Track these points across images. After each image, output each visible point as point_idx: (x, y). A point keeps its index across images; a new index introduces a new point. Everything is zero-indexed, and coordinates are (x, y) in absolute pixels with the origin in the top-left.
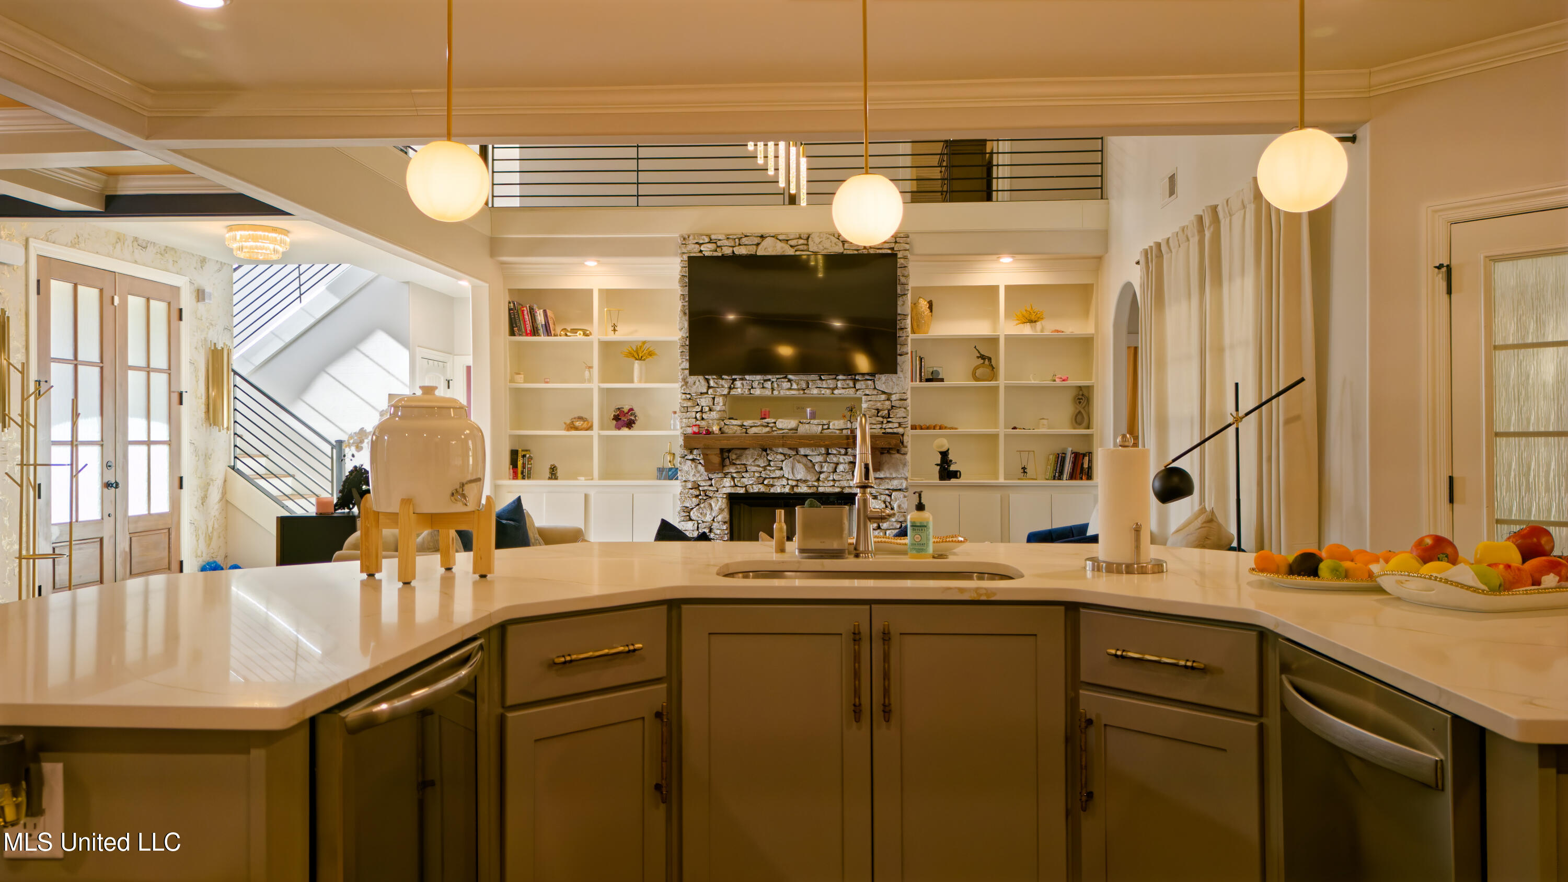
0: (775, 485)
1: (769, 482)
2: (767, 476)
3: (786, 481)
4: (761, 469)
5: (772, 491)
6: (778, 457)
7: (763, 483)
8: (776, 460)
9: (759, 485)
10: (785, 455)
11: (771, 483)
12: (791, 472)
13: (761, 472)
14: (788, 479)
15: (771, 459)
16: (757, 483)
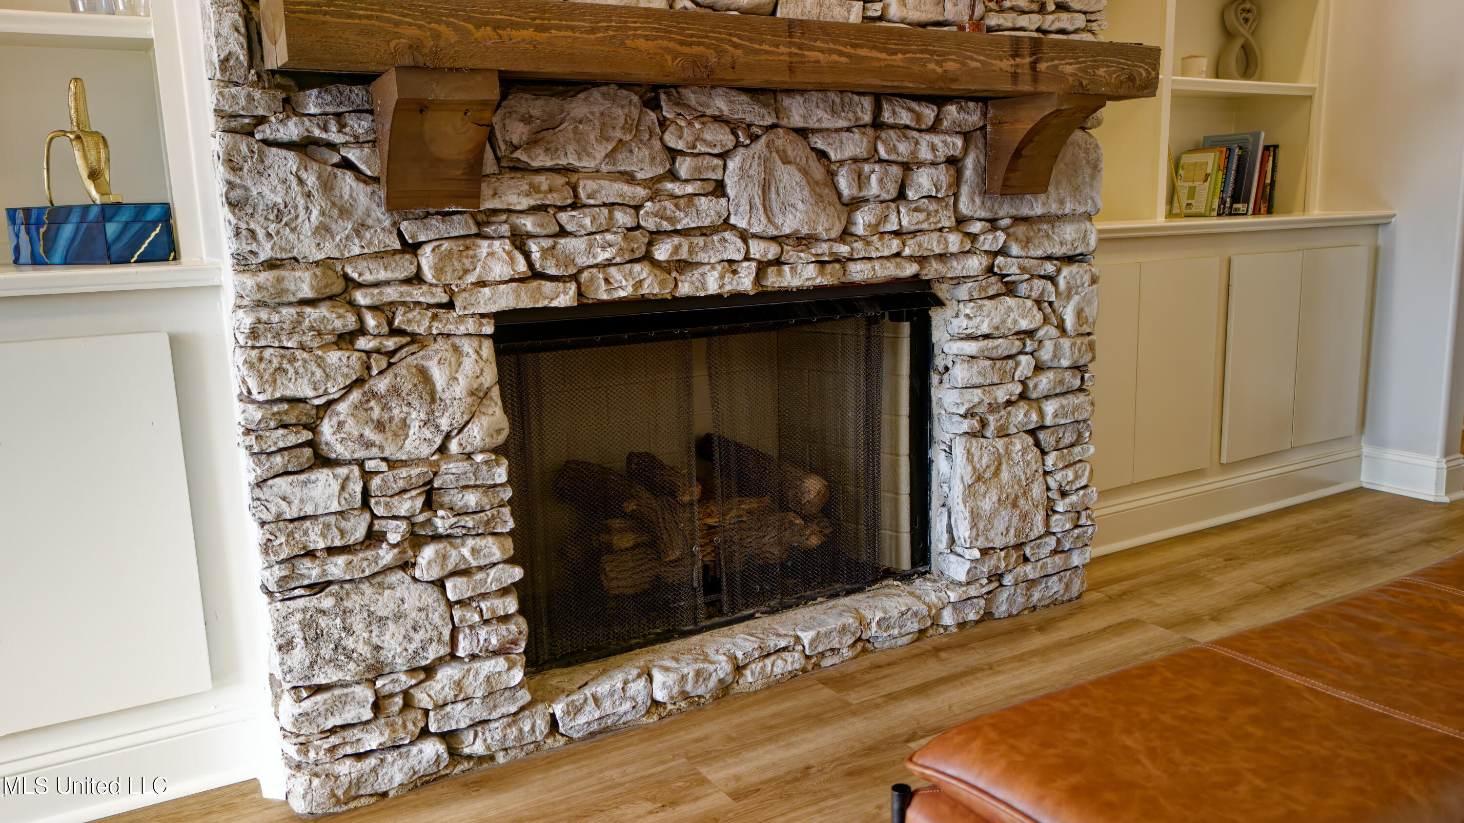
0: (700, 264)
1: (677, 249)
2: (666, 226)
3: (740, 243)
4: (641, 192)
5: (685, 289)
6: (708, 137)
7: (647, 257)
8: (701, 148)
9: (637, 267)
10: (733, 126)
11: (684, 255)
12: (758, 201)
13: (637, 208)
14: (744, 236)
15: (680, 145)
16: (627, 257)
